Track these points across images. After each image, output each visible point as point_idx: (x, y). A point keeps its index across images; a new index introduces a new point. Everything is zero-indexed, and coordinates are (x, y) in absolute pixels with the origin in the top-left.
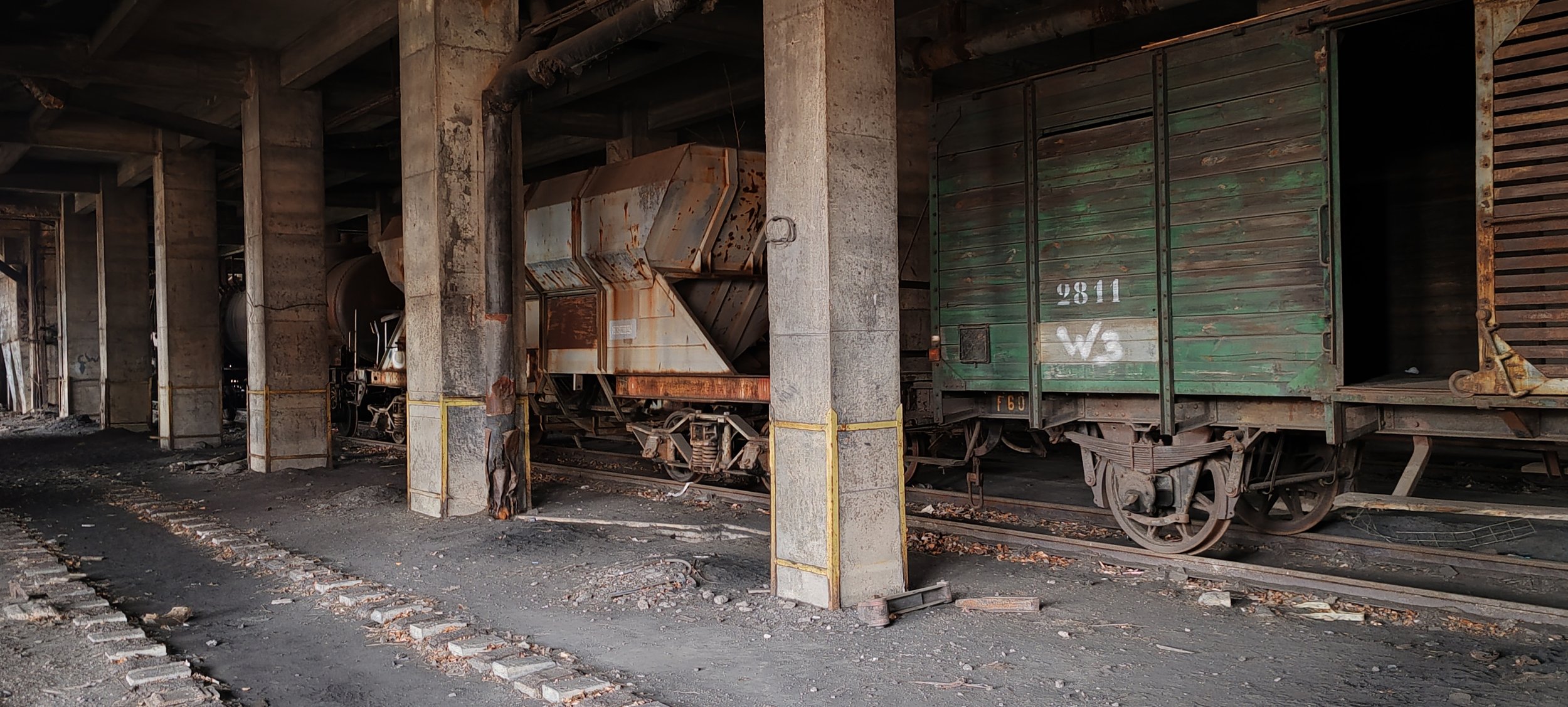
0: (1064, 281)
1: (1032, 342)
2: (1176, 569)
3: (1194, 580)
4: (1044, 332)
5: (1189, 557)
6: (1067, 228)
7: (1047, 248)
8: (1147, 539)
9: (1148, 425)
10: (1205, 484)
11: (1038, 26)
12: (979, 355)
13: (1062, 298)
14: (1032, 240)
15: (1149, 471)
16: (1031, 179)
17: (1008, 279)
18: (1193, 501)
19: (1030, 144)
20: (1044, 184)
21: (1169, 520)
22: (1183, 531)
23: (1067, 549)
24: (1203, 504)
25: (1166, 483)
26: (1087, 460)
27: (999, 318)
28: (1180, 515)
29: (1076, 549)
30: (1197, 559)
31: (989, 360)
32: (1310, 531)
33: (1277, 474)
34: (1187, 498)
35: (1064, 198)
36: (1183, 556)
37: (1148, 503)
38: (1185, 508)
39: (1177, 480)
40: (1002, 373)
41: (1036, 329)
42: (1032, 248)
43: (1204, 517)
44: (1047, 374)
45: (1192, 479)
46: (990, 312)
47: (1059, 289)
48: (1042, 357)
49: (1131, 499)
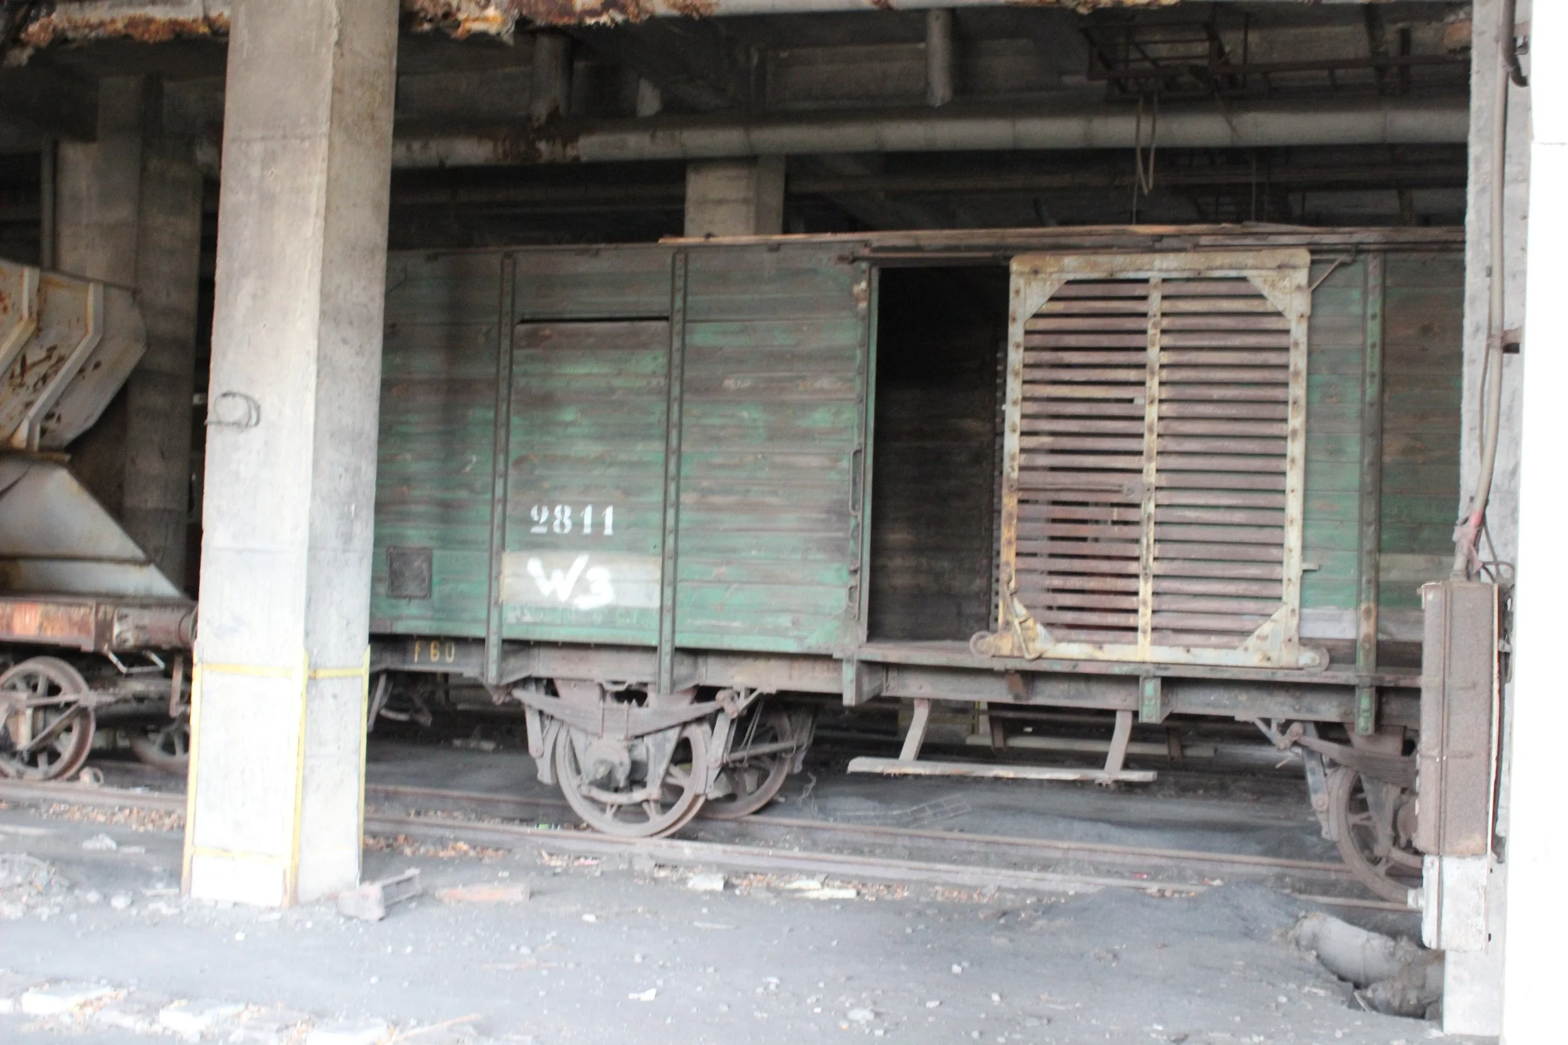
0: (540, 503)
1: (493, 577)
2: (639, 855)
3: (661, 866)
4: (509, 563)
5: (655, 839)
6: (549, 439)
7: (520, 461)
8: (605, 821)
9: (623, 683)
10: (683, 754)
11: (416, 146)
12: (412, 588)
13: (537, 523)
14: (500, 448)
15: (622, 737)
16: (504, 373)
17: (463, 494)
18: (668, 773)
19: (506, 330)
20: (522, 382)
21: (638, 795)
22: (651, 810)
23: (496, 837)
24: (679, 777)
25: (640, 753)
26: (533, 724)
27: (445, 542)
28: (653, 790)
29: (507, 838)
30: (666, 843)
31: (427, 595)
32: (757, 812)
33: (753, 742)
34: (661, 770)
35: (547, 401)
36: (649, 840)
37: (621, 777)
38: (659, 782)
39: (652, 750)
40: (446, 610)
41: (500, 561)
42: (501, 458)
43: (678, 791)
44: (510, 617)
45: (670, 747)
46: (434, 533)
47: (534, 513)
48: (504, 596)
49: (602, 772)
